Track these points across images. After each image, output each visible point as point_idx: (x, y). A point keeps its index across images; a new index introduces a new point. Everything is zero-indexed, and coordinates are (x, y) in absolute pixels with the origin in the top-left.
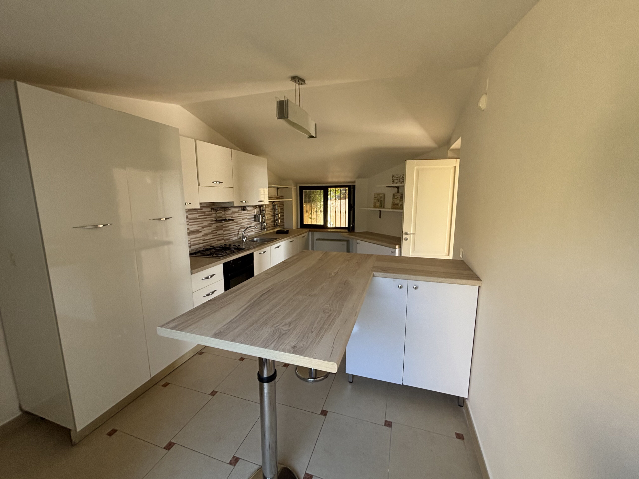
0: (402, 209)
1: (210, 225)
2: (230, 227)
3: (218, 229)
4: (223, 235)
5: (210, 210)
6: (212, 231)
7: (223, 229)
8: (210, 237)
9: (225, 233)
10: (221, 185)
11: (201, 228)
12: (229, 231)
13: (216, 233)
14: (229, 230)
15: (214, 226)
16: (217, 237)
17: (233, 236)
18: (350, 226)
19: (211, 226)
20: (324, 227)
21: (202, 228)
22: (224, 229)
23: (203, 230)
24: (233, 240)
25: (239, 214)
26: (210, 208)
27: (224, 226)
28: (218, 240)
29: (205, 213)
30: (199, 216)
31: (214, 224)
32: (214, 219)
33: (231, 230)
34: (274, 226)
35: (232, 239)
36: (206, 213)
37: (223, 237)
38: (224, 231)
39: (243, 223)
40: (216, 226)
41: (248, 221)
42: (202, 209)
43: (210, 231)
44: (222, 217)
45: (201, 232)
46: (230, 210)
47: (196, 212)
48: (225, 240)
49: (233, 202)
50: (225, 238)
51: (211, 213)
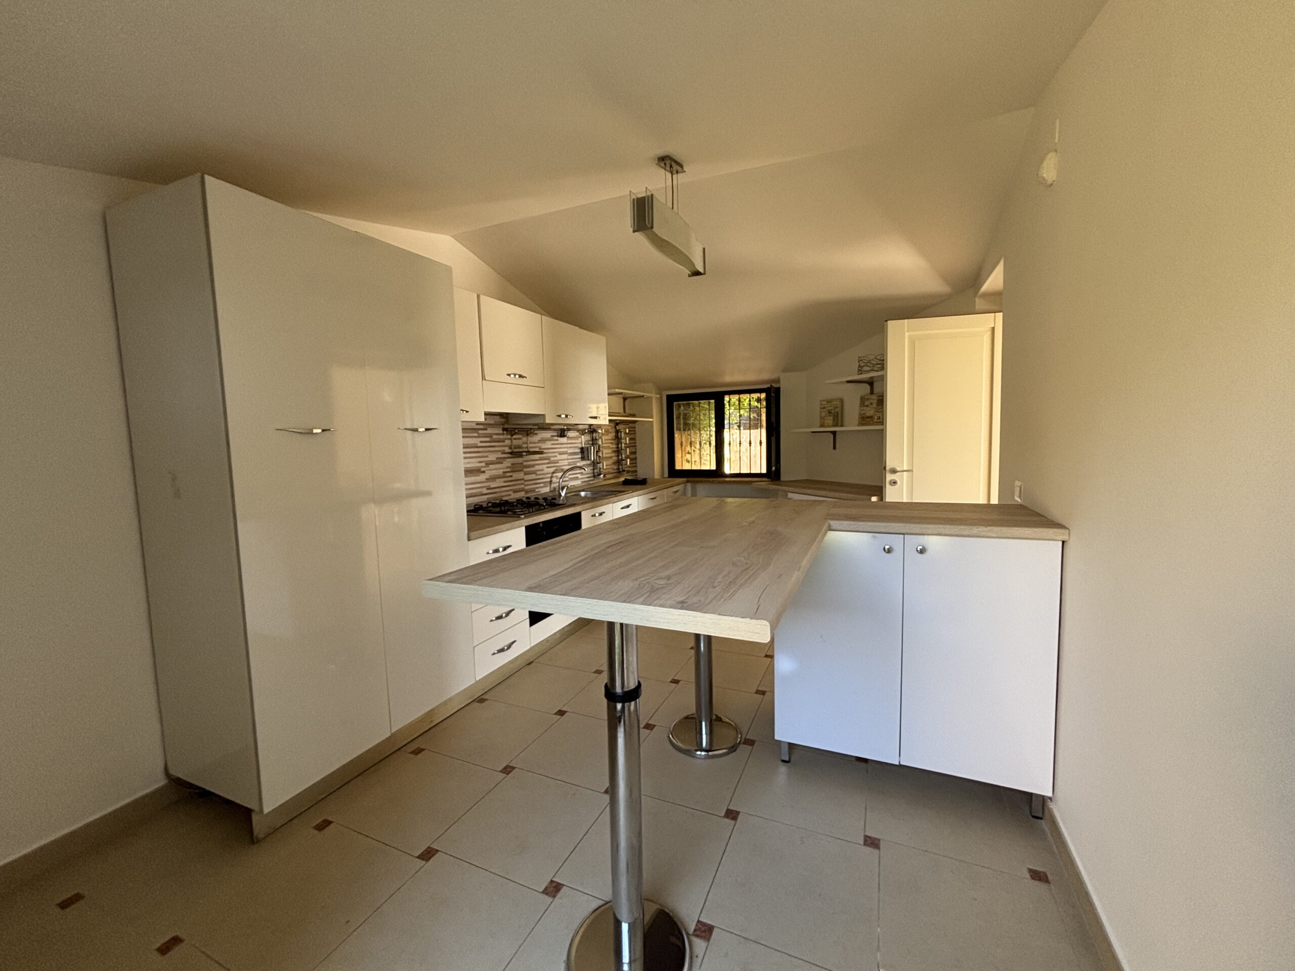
0: (883, 424)
1: (499, 461)
2: (537, 468)
3: (514, 469)
4: (522, 482)
5: (501, 432)
6: (504, 472)
7: (523, 470)
8: (499, 483)
9: (527, 477)
10: (521, 381)
11: (483, 464)
12: (534, 475)
13: (511, 476)
14: (534, 473)
15: (508, 463)
16: (513, 485)
17: (542, 485)
18: (772, 469)
19: (502, 463)
20: (717, 474)
21: (486, 464)
22: (525, 470)
23: (487, 469)
24: (542, 492)
25: (552, 444)
26: (501, 429)
27: (525, 463)
28: (515, 491)
29: (492, 437)
30: (481, 442)
31: (507, 460)
32: (507, 450)
33: (538, 473)
34: (617, 471)
35: (539, 492)
36: (494, 437)
37: (523, 486)
38: (526, 474)
39: (560, 462)
40: (512, 464)
41: (569, 457)
42: (486, 429)
43: (501, 471)
44: (522, 448)
45: (484, 472)
46: (536, 434)
47: (476, 435)
48: (527, 492)
49: (543, 416)
50: (526, 488)
51: (501, 437)
